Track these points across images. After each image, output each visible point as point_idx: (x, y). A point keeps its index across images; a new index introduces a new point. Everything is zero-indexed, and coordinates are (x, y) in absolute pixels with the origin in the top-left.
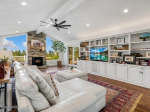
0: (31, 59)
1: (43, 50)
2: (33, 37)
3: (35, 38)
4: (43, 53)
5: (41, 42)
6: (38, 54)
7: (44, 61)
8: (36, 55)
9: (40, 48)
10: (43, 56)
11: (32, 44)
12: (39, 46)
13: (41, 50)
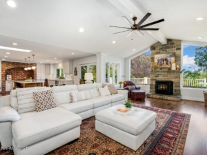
0: (154, 83)
1: (174, 68)
2: (157, 51)
3: (161, 51)
4: (173, 75)
5: (171, 56)
6: (164, 76)
7: (174, 88)
8: (161, 78)
9: (168, 66)
10: (173, 80)
11: (156, 61)
12: (167, 63)
13: (170, 69)
